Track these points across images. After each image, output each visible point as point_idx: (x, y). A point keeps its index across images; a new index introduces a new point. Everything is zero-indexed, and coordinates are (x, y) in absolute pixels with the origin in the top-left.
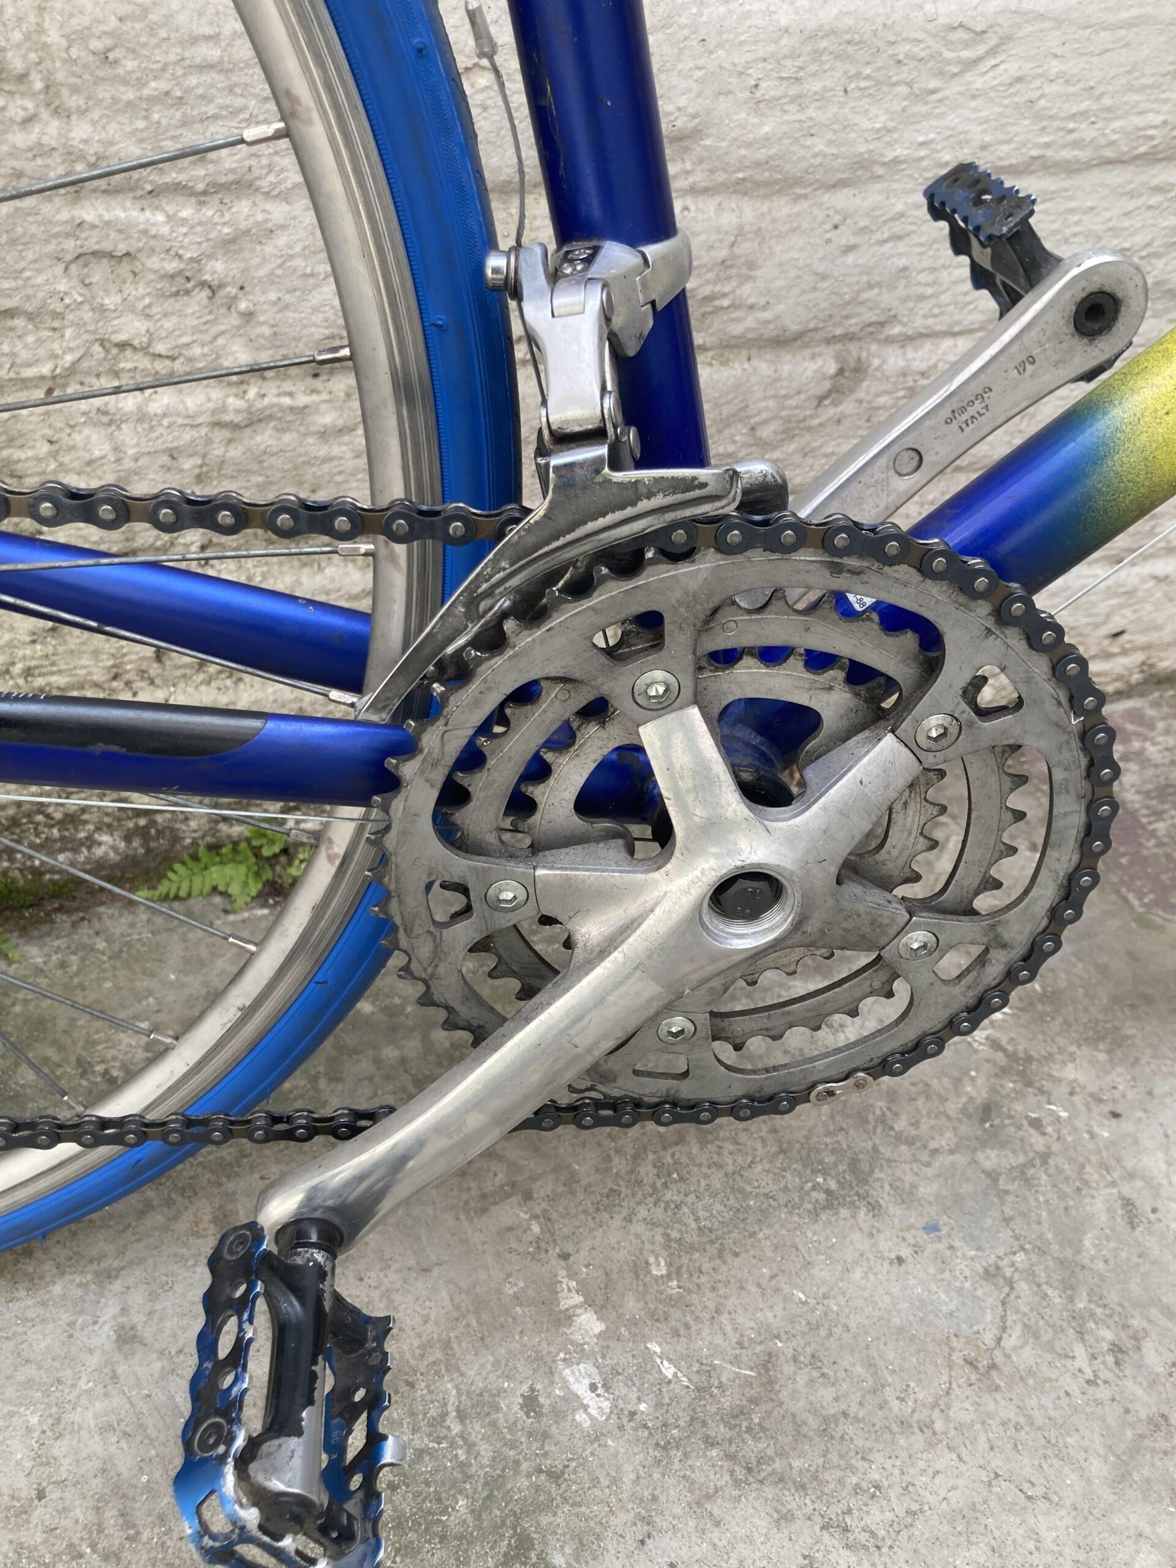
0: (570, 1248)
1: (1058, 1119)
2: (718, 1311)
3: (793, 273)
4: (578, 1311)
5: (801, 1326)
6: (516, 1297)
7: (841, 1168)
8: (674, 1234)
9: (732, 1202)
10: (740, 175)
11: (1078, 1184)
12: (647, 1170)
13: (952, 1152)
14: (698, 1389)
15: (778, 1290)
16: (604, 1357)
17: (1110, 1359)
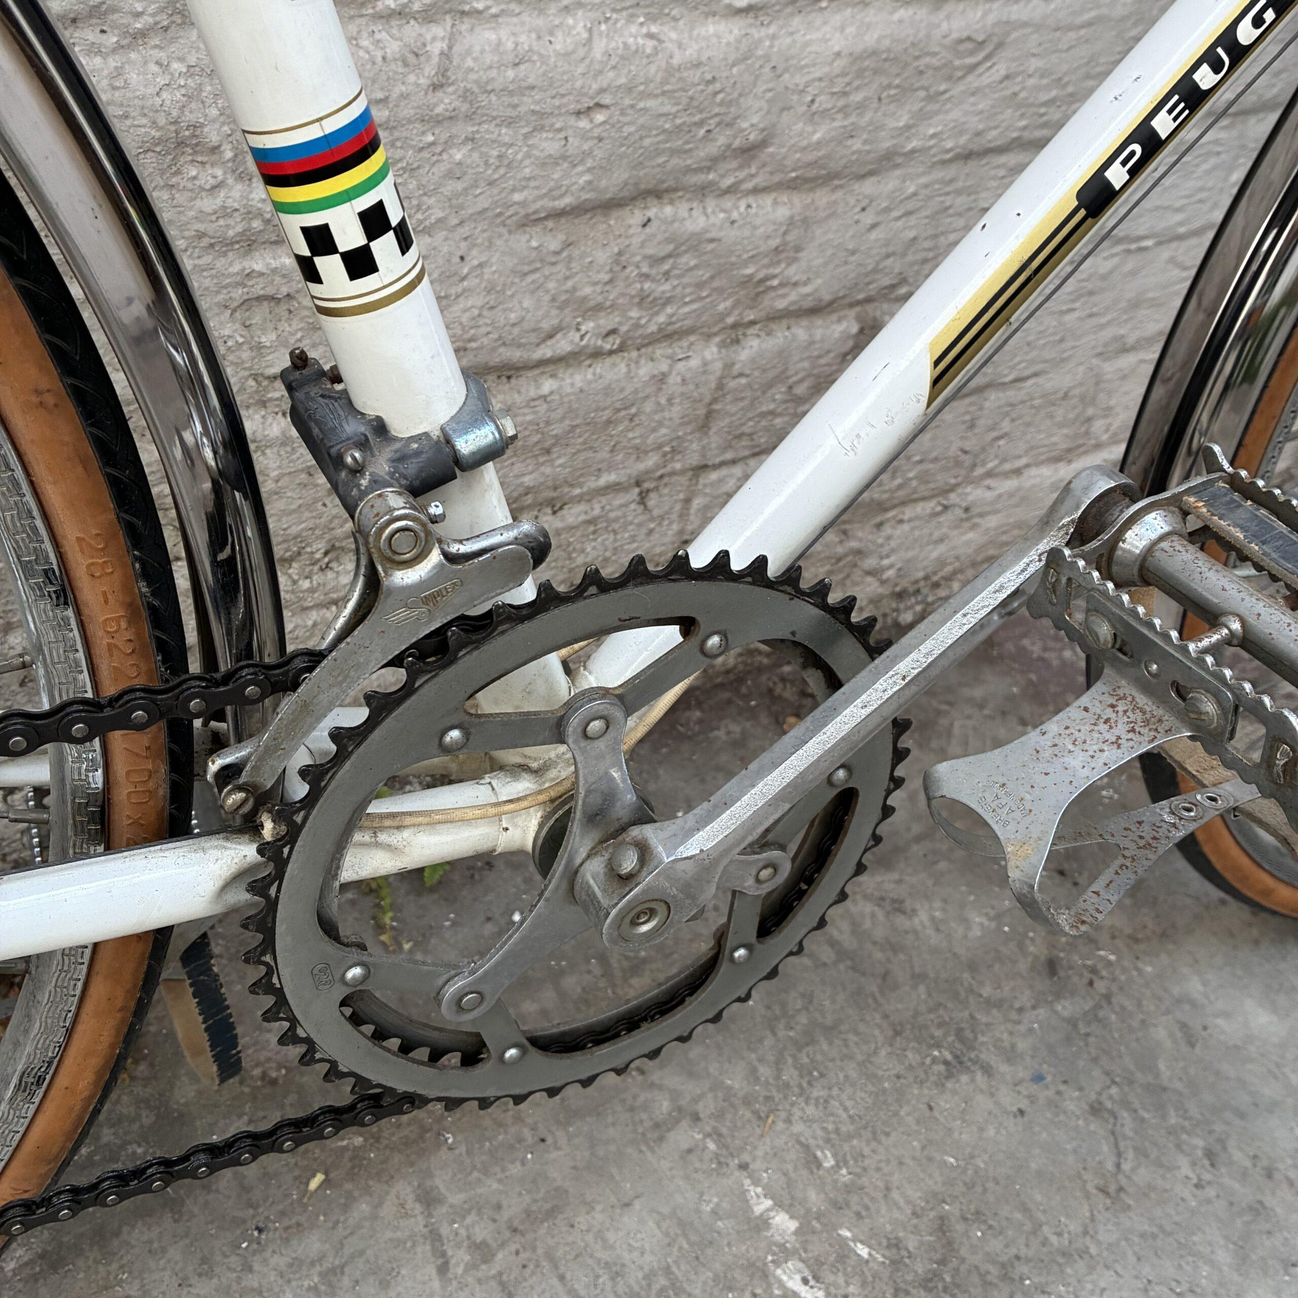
0: (746, 1157)
1: (1109, 963)
2: (888, 1189)
3: (829, 252)
4: (772, 1214)
5: (960, 1188)
6: (714, 1212)
7: (950, 1039)
8: (830, 1127)
9: (870, 1088)
10: (793, 175)
11: (1141, 1016)
12: (789, 1074)
13: (1034, 1008)
14: (893, 1262)
15: (930, 1159)
16: (806, 1251)
17: (1206, 1162)
